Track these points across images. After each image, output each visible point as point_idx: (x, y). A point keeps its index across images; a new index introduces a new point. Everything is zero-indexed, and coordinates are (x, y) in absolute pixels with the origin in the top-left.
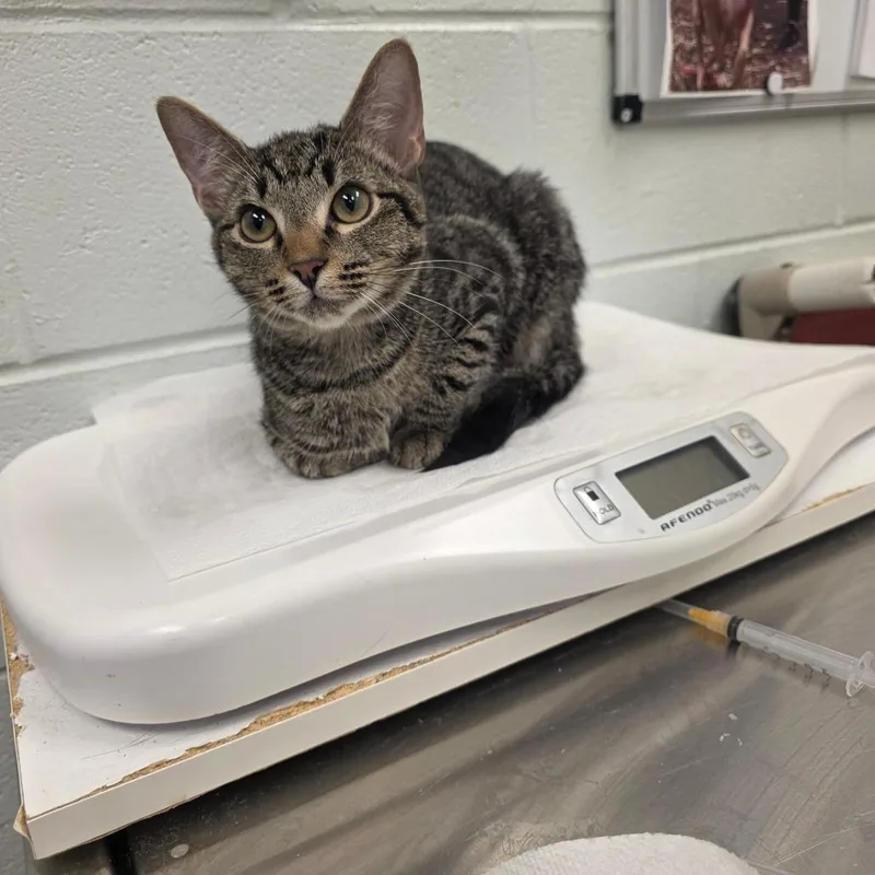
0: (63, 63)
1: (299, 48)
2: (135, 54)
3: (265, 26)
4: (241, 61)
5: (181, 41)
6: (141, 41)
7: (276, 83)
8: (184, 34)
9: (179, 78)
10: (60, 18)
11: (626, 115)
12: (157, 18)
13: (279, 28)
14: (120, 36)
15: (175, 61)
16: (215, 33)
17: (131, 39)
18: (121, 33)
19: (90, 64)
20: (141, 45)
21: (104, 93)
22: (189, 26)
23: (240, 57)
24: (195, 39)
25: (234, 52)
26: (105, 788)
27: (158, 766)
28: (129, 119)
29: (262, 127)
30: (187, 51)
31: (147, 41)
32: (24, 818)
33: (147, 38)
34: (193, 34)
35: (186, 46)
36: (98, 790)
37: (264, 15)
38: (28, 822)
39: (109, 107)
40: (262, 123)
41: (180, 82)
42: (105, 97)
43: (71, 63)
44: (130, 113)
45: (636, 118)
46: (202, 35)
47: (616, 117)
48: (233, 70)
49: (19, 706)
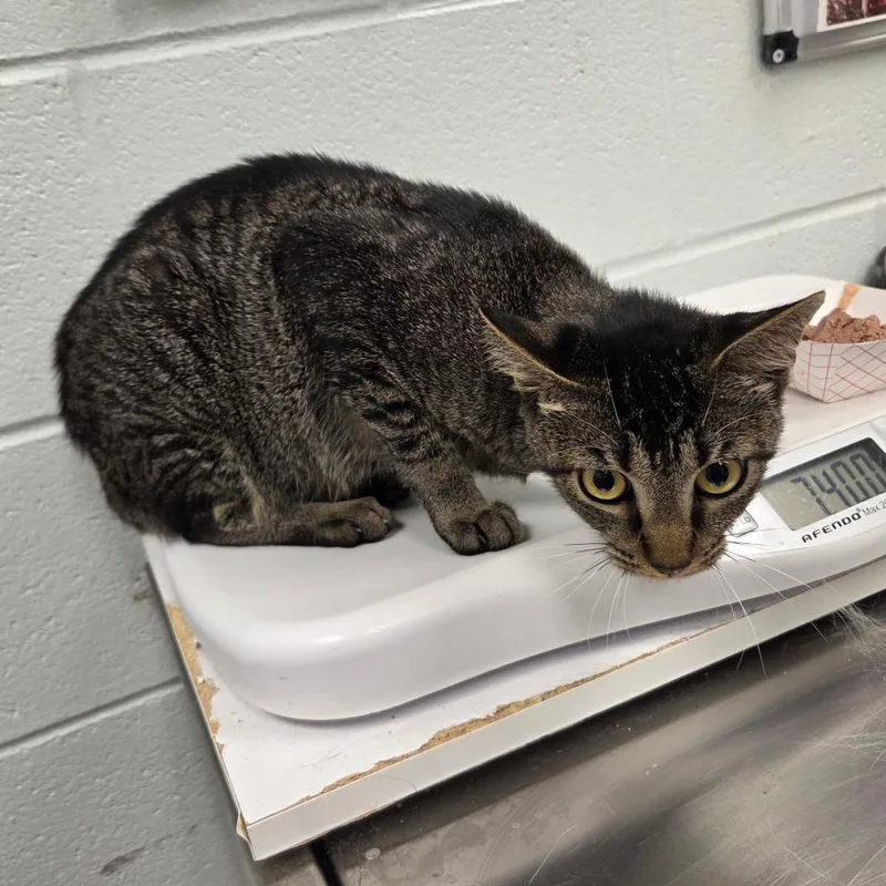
0: (182, 87)
1: (411, 37)
2: (249, 68)
3: (376, 19)
4: (354, 60)
5: (293, 47)
6: (255, 55)
7: (390, 78)
8: (296, 40)
9: (294, 87)
10: (176, 43)
11: (778, 55)
12: (268, 28)
13: (391, 19)
14: (234, 52)
15: (289, 70)
16: (327, 34)
17: (244, 54)
18: (235, 48)
19: (207, 85)
20: (255, 58)
21: (222, 112)
22: (300, 31)
23: (353, 56)
24: (307, 44)
25: (346, 51)
26: (308, 798)
27: (353, 778)
28: (248, 135)
29: (378, 125)
30: (299, 58)
31: (261, 53)
32: (244, 826)
33: (261, 49)
34: (306, 39)
35: (299, 53)
36: (302, 801)
37: (374, 8)
38: (248, 828)
39: (228, 125)
40: (377, 121)
41: (295, 90)
42: (223, 117)
43: (189, 87)
44: (247, 129)
45: (790, 56)
46: (314, 38)
47: (766, 59)
48: (346, 70)
49: (216, 728)
